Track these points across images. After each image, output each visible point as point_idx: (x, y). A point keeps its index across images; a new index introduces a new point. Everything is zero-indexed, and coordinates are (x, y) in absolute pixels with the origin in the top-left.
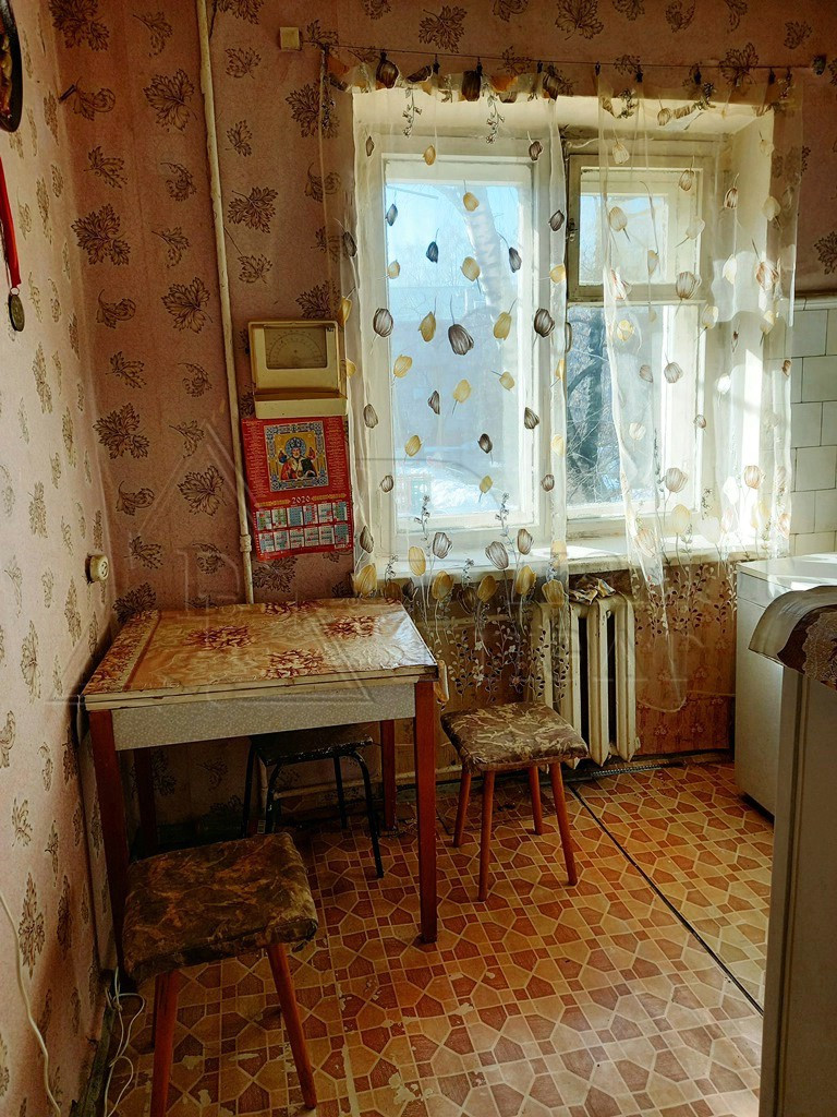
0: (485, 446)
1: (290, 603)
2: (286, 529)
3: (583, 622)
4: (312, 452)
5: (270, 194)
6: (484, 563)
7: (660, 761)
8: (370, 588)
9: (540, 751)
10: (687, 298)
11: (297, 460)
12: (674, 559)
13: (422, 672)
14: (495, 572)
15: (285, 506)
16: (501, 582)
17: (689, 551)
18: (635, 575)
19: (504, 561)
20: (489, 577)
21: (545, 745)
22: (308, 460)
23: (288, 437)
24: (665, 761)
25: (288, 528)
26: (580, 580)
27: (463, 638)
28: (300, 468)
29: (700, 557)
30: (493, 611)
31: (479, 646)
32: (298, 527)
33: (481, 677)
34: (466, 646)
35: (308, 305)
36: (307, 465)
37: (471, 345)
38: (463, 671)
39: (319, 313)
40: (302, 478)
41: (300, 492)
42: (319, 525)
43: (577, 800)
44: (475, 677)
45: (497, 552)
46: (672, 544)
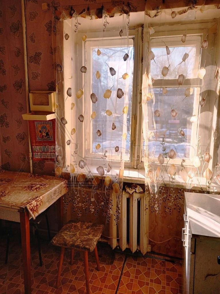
0: (99, 134)
2: (41, 152)
3: (128, 200)
4: (49, 131)
5: (40, 54)
10: (181, 85)
11: (44, 132)
14: (99, 176)
15: (41, 146)
16: (101, 180)
17: (173, 182)
18: (147, 188)
19: (103, 173)
20: (97, 178)
22: (48, 133)
23: (42, 125)
28: (45, 135)
32: (45, 152)
35: (50, 86)
36: (47, 134)
37: (97, 100)
39: (53, 89)
40: (46, 138)
42: (51, 152)
45: (101, 170)
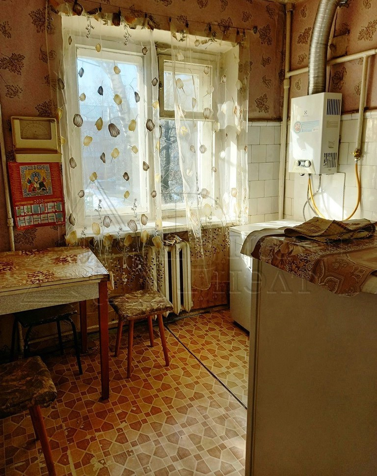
0: (126, 178)
1: (34, 250)
2: (31, 215)
3: (169, 253)
4: (44, 179)
5: (21, 57)
6: (127, 229)
7: (201, 311)
8: (74, 242)
9: (154, 309)
10: (208, 119)
11: (37, 182)
12: (205, 226)
13: (102, 277)
14: (132, 233)
15: (31, 204)
16: (135, 237)
17: (211, 223)
18: (190, 233)
19: (135, 228)
20: (129, 236)
21: (155, 307)
22: (43, 182)
23: (32, 171)
24: (203, 311)
25: (33, 215)
26: (168, 236)
27: (118, 263)
28: (38, 186)
29: (215, 225)
30: (131, 251)
31: (125, 266)
32: (38, 214)
33: (126, 280)
34: (119, 266)
35: (41, 110)
36: (42, 185)
37: (119, 133)
38: (118, 278)
39: (46, 114)
40: (39, 191)
41: (38, 198)
42: (48, 213)
43: (168, 330)
44: (123, 280)
45: (132, 225)
46: (204, 220)
